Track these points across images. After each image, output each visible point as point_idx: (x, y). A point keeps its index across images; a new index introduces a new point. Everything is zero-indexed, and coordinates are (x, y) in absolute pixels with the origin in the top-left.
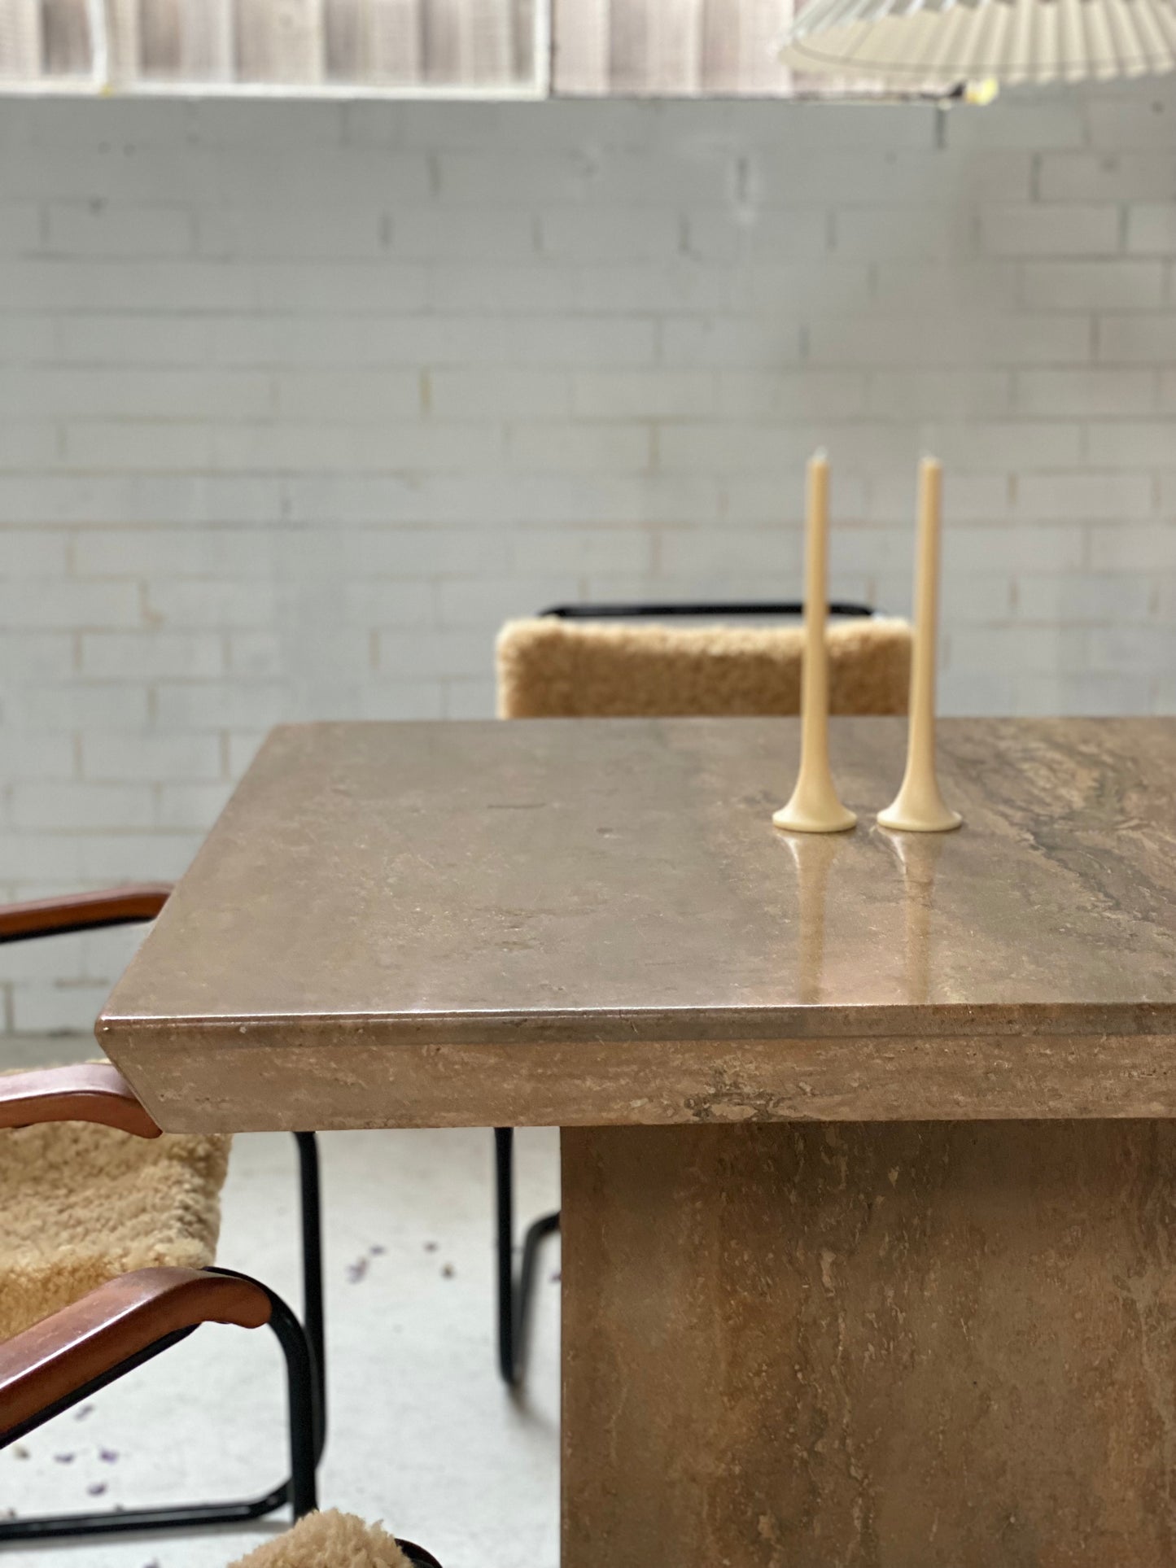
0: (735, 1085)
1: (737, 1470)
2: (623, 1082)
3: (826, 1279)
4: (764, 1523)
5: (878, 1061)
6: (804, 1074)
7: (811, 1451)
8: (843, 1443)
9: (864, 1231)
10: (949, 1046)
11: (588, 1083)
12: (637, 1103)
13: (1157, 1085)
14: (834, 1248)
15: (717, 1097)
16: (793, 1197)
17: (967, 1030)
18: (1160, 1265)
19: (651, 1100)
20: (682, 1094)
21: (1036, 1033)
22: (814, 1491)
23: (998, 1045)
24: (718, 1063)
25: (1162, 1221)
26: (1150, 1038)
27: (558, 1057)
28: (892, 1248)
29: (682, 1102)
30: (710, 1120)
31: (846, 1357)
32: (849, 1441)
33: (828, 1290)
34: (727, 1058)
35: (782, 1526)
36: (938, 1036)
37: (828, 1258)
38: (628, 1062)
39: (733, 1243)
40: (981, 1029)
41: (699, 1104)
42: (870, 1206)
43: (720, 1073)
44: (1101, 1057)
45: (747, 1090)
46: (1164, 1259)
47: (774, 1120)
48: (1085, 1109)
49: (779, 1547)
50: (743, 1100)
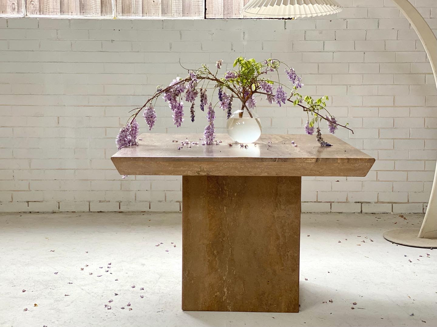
0: (203, 169)
1: (211, 243)
2: (187, 168)
3: (225, 211)
4: (215, 252)
5: (224, 166)
6: (213, 167)
7: (222, 240)
8: (228, 238)
9: (231, 203)
10: (234, 163)
11: (182, 168)
12: (189, 172)
13: (265, 170)
14: (226, 206)
15: (201, 171)
16: (219, 198)
17: (236, 161)
18: (278, 210)
19: (191, 171)
20: (196, 171)
21: (247, 161)
22: (223, 246)
23: (241, 163)
24: (200, 165)
25: (279, 203)
26: (264, 162)
27: (177, 164)
28: (235, 206)
29: (195, 172)
30: (200, 175)
31: (228, 224)
32: (229, 238)
33: (225, 213)
34: (202, 165)
35: (218, 252)
36: (232, 162)
37: (225, 208)
38: (187, 165)
39: (210, 205)
40: (239, 161)
41: (198, 172)
42: (232, 199)
43: (201, 167)
44: (257, 166)
45: (205, 170)
46: (279, 209)
47: (209, 175)
48: (255, 174)
49: (217, 256)
50: (204, 172)
